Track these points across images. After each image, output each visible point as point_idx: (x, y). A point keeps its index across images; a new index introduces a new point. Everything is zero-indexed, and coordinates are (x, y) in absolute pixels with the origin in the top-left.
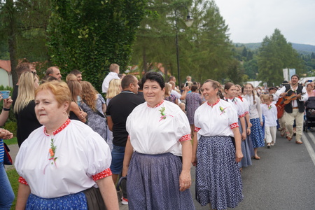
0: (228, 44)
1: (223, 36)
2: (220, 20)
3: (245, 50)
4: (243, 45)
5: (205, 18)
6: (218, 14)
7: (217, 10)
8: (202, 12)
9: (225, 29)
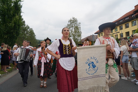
0: (35, 40)
1: (34, 38)
2: (34, 33)
3: (40, 41)
4: (39, 40)
5: (30, 33)
6: (33, 32)
7: (33, 31)
8: (29, 31)
9: (35, 36)
